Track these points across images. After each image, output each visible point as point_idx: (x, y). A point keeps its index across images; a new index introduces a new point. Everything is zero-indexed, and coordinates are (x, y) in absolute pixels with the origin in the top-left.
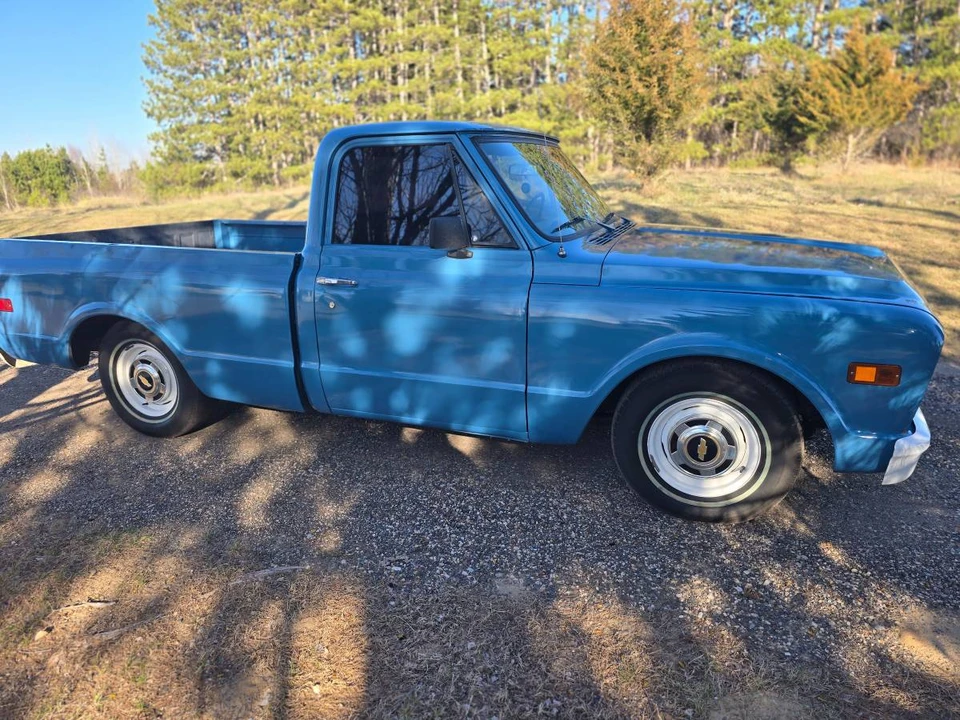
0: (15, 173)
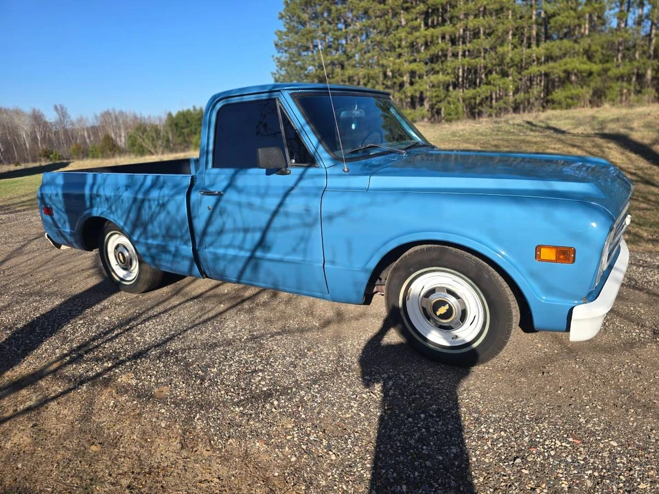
0: (176, 125)
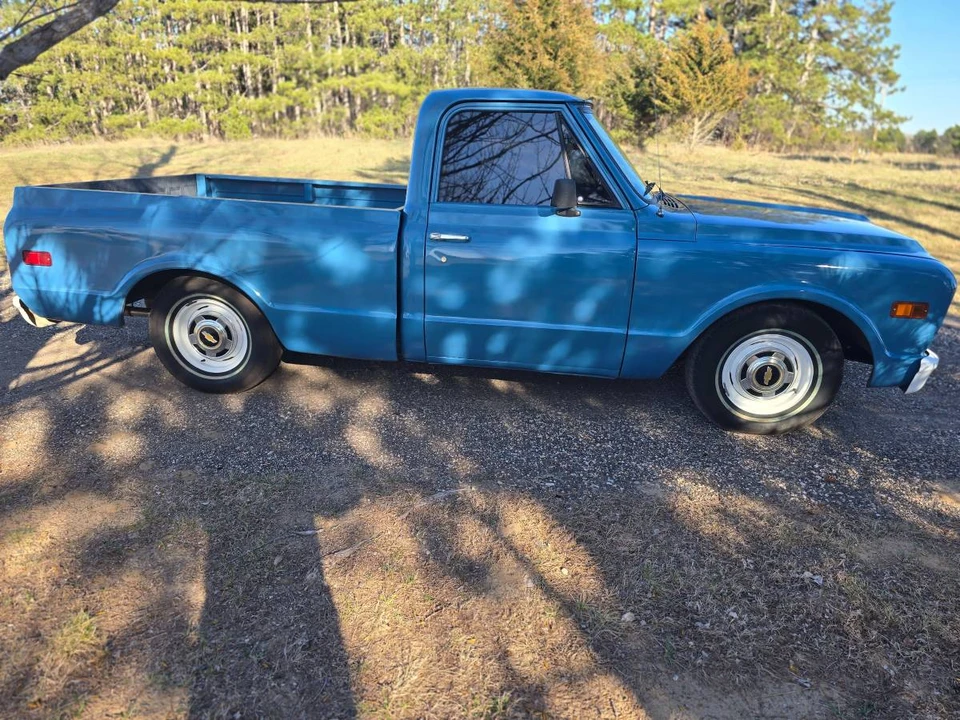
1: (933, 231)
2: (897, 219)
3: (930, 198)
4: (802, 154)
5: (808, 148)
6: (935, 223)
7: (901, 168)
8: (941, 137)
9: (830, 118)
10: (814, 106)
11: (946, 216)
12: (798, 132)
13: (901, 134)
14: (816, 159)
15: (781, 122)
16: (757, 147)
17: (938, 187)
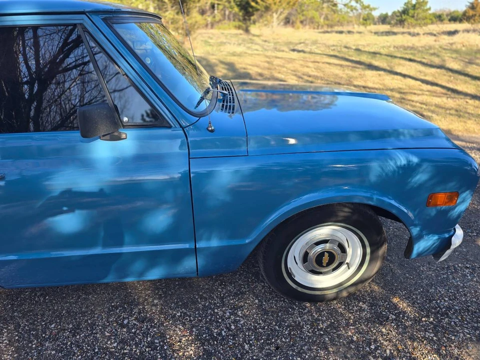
1: (404, 76)
2: (385, 70)
3: (399, 55)
4: (329, 30)
5: (332, 26)
6: (404, 71)
7: (378, 36)
8: (390, 16)
9: (341, 9)
10: (332, 4)
11: (409, 66)
12: (326, 18)
13: (373, 16)
14: (337, 32)
15: (317, 13)
16: (307, 27)
17: (401, 47)
